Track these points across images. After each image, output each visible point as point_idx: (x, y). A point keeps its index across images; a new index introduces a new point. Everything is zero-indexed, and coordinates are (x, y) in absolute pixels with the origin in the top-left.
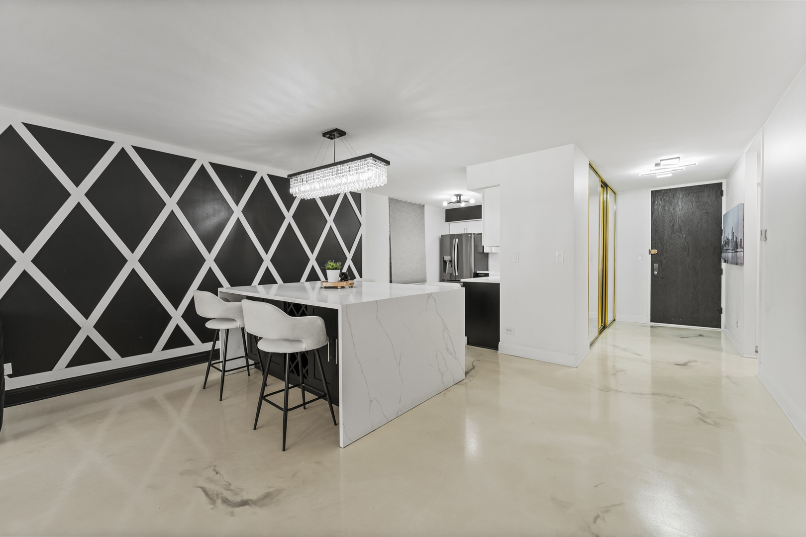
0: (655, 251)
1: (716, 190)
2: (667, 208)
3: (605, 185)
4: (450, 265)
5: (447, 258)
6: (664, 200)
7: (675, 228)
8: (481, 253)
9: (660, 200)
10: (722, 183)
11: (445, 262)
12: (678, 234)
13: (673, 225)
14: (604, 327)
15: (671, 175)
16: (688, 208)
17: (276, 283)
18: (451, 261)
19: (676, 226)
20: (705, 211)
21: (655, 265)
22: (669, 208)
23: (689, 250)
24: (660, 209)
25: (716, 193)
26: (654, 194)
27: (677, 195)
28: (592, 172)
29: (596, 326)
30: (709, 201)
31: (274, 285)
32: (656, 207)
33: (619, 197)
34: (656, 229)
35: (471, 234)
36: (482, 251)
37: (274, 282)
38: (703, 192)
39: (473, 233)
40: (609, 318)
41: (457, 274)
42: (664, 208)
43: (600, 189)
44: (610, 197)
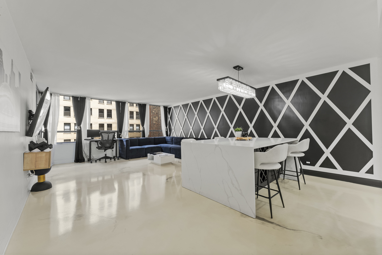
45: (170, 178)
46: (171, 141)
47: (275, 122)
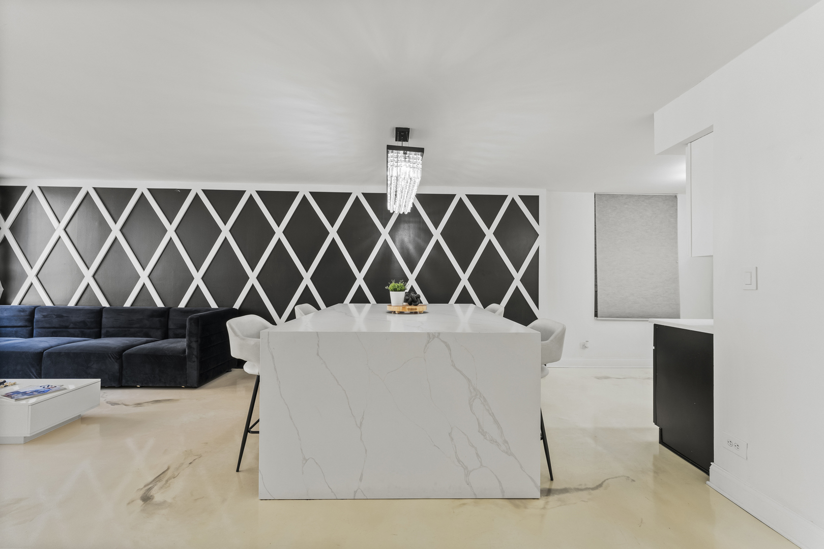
17: (368, 302)
31: (367, 305)
37: (367, 301)
45: (158, 478)
46: (20, 324)
47: (412, 271)
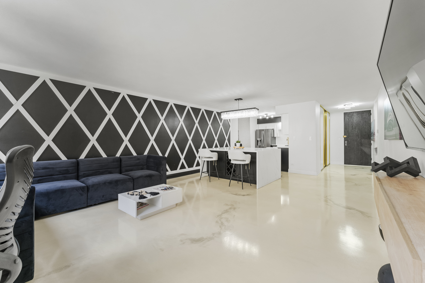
0: (345, 136)
1: (369, 113)
2: (350, 119)
3: (325, 111)
4: (260, 142)
5: (258, 139)
6: (349, 116)
7: (353, 127)
8: (273, 137)
9: (347, 116)
10: (371, 110)
11: (258, 141)
12: (354, 129)
13: (353, 126)
14: (326, 166)
15: (350, 108)
16: (358, 120)
18: (261, 141)
19: (354, 127)
20: (365, 121)
21: (345, 142)
22: (351, 119)
23: (359, 136)
24: (347, 120)
25: (369, 114)
26: (345, 114)
27: (354, 114)
28: (321, 108)
29: (323, 165)
30: (366, 117)
32: (346, 119)
33: (331, 115)
34: (346, 128)
35: (269, 129)
36: (273, 136)
38: (364, 113)
39: (270, 129)
40: (328, 163)
41: (263, 146)
42: (349, 119)
43: (324, 112)
44: (327, 114)
